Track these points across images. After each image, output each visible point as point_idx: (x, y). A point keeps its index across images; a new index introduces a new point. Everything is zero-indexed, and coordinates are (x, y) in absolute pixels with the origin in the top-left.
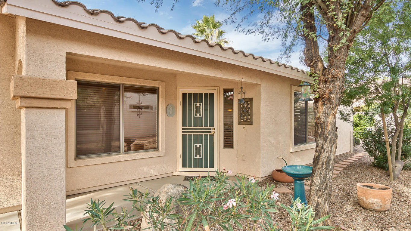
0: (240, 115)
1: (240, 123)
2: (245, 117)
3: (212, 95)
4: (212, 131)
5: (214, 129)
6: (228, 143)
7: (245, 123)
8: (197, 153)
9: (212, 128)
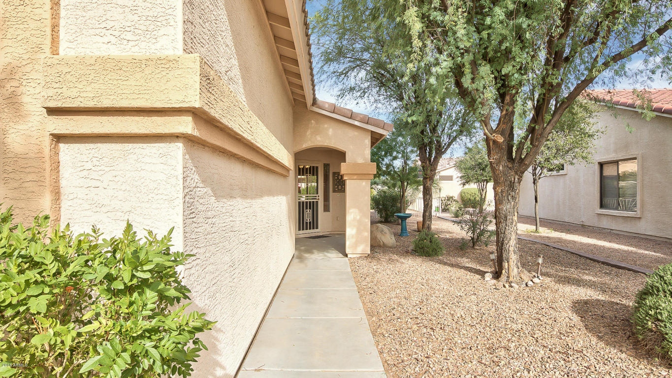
0: (334, 185)
1: (334, 191)
2: (340, 187)
3: (317, 168)
4: (317, 198)
5: (318, 196)
6: (326, 209)
7: (340, 191)
8: (308, 218)
9: (317, 195)
